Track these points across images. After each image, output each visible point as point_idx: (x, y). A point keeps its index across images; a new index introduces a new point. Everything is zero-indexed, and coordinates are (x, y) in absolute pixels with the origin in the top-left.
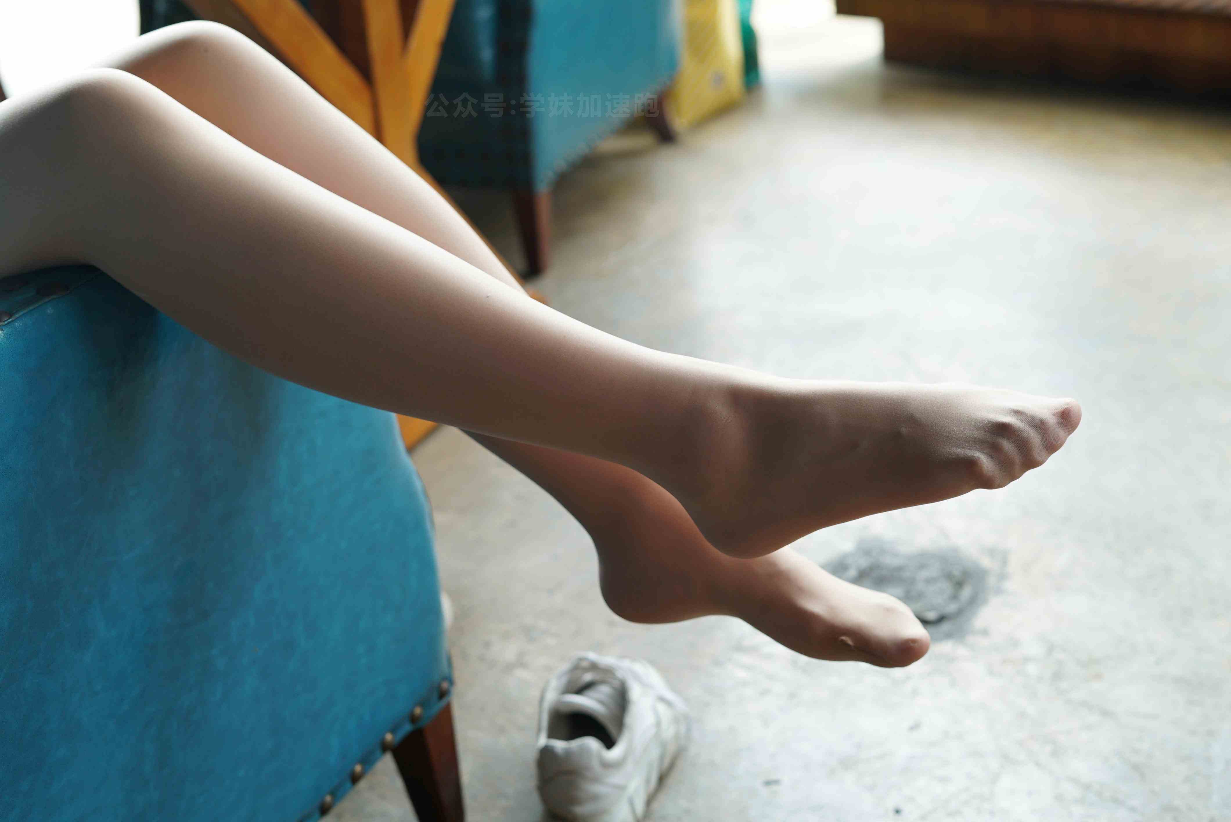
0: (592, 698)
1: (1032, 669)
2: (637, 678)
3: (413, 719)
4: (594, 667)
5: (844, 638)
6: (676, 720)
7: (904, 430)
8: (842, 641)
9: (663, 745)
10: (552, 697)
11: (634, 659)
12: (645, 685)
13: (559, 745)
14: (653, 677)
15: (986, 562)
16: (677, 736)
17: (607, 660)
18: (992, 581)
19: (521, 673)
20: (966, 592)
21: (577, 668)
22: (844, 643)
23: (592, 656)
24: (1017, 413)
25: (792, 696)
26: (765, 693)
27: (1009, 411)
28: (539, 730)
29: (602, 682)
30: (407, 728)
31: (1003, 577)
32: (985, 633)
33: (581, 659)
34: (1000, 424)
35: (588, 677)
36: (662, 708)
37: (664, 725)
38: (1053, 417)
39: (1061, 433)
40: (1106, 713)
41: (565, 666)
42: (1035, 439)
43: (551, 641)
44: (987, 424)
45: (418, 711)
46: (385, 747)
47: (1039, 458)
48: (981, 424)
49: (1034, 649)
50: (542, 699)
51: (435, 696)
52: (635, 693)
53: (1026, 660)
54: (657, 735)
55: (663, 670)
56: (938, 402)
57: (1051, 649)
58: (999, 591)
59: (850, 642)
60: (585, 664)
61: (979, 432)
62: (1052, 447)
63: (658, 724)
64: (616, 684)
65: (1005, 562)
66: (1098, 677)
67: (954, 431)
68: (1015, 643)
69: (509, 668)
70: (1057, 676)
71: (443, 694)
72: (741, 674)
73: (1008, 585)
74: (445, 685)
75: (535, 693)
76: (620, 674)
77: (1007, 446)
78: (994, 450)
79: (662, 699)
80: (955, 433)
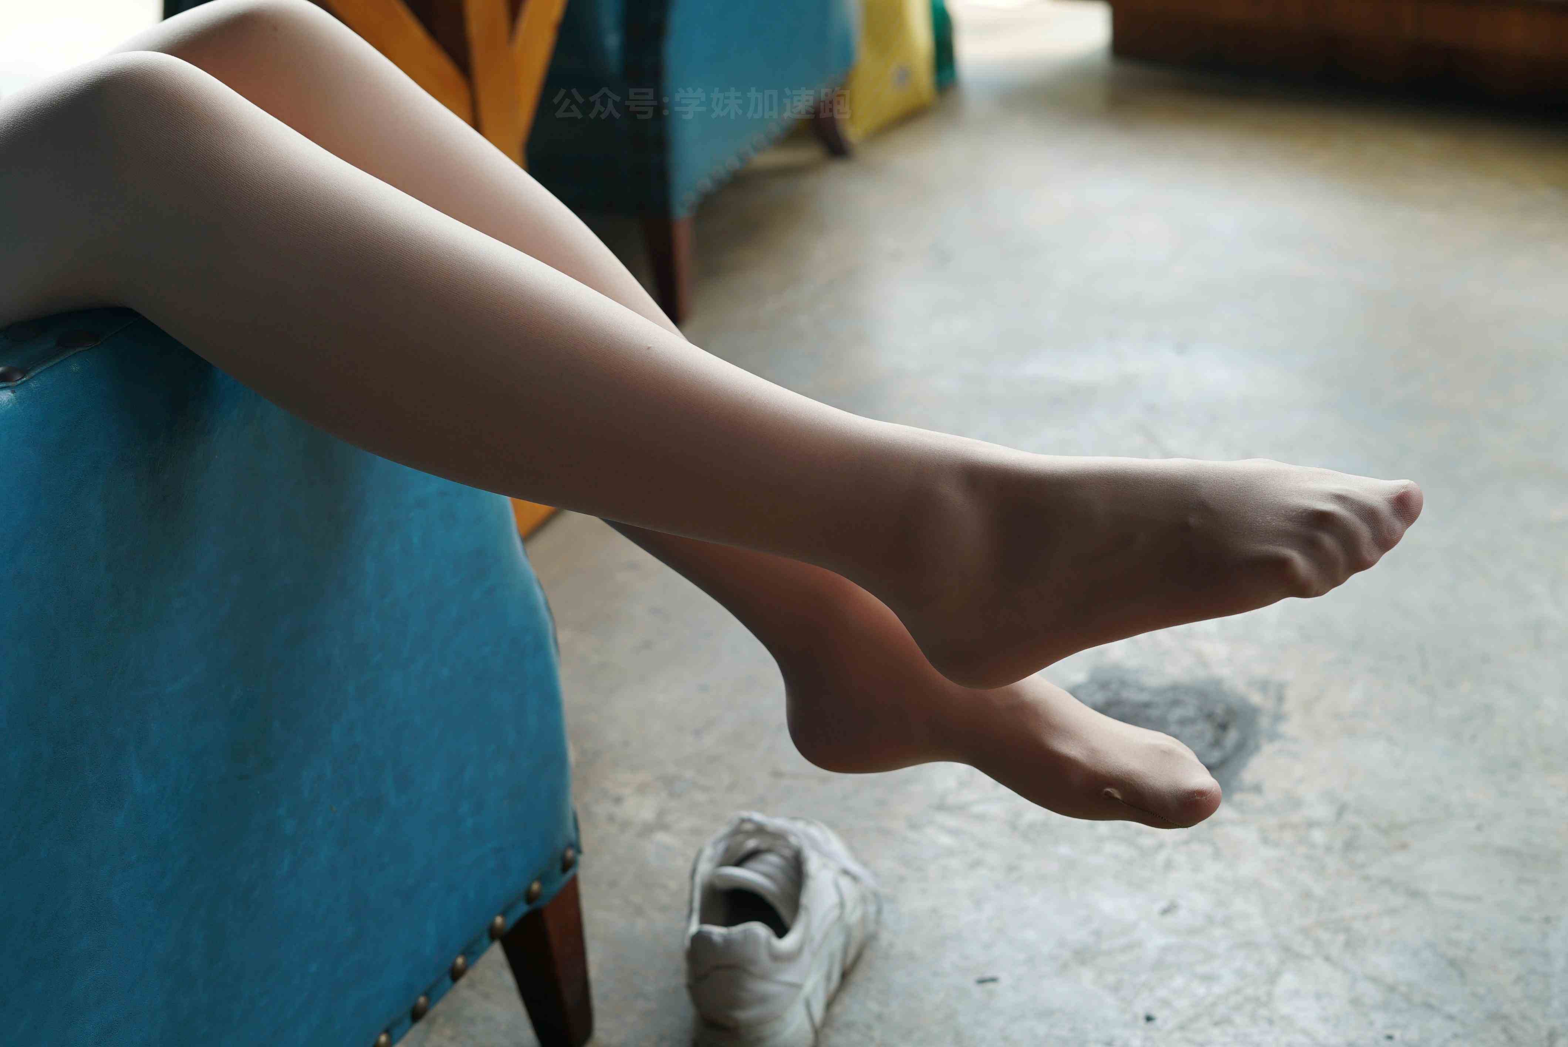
0: (756, 871)
1: (1318, 836)
2: (815, 845)
3: (530, 898)
4: (760, 830)
5: (1109, 790)
6: (863, 899)
7: (1193, 520)
8: (1107, 793)
9: (848, 932)
10: (705, 868)
11: (809, 823)
12: (826, 855)
13: (717, 932)
14: (835, 845)
15: (1256, 698)
16: (864, 919)
17: (776, 822)
18: (1264, 722)
19: (661, 837)
20: (1232, 737)
21: (738, 831)
22: (1110, 796)
23: (758, 817)
24: (1340, 498)
25: (1011, 869)
26: (976, 864)
27: (1329, 497)
28: (691, 911)
29: (768, 851)
30: (523, 908)
31: (1279, 717)
32: (1257, 789)
33: (743, 821)
34: (1318, 513)
35: (752, 844)
36: (845, 882)
37: (849, 905)
38: (1387, 504)
39: (1397, 524)
40: (1414, 894)
41: (723, 830)
42: (1364, 532)
43: (700, 797)
44: (1302, 513)
45: (535, 887)
46: (494, 934)
47: (1369, 558)
48: (1294, 513)
49: (1321, 811)
50: (694, 872)
51: (558, 867)
52: (813, 864)
53: (1311, 824)
54: (840, 918)
55: (847, 835)
56: (1237, 485)
57: (1342, 810)
58: (1273, 736)
59: (1117, 795)
60: (748, 827)
61: (1291, 523)
62: (1385, 542)
63: (842, 905)
64: (787, 853)
65: (1280, 699)
66: (1404, 846)
67: (1259, 521)
68: (1296, 803)
69: (647, 830)
70: (1349, 846)
71: (568, 865)
72: (946, 840)
73: (1285, 728)
74: (570, 853)
75: (682, 865)
76: (793, 840)
77: (1328, 541)
78: (1310, 546)
79: (846, 872)
80: (1259, 524)
